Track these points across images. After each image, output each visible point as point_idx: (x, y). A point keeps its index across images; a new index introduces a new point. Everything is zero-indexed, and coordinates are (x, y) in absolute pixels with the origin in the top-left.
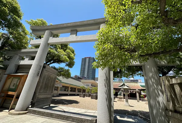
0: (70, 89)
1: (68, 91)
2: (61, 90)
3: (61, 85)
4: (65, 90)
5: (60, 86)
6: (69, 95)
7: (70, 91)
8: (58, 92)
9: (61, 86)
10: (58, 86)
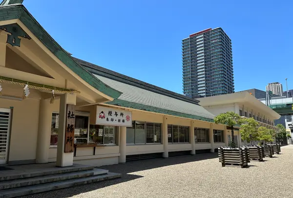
0: (166, 135)
1: (160, 141)
2: (132, 140)
3: (128, 118)
4: (149, 140)
5: (121, 121)
6: (166, 155)
7: (170, 140)
8: (120, 152)
9: (129, 124)
10: (115, 123)
